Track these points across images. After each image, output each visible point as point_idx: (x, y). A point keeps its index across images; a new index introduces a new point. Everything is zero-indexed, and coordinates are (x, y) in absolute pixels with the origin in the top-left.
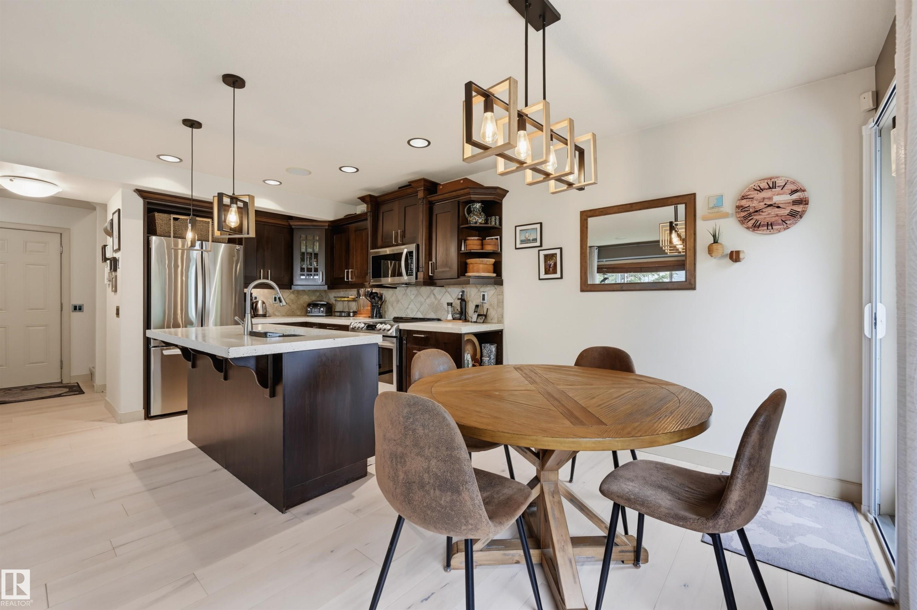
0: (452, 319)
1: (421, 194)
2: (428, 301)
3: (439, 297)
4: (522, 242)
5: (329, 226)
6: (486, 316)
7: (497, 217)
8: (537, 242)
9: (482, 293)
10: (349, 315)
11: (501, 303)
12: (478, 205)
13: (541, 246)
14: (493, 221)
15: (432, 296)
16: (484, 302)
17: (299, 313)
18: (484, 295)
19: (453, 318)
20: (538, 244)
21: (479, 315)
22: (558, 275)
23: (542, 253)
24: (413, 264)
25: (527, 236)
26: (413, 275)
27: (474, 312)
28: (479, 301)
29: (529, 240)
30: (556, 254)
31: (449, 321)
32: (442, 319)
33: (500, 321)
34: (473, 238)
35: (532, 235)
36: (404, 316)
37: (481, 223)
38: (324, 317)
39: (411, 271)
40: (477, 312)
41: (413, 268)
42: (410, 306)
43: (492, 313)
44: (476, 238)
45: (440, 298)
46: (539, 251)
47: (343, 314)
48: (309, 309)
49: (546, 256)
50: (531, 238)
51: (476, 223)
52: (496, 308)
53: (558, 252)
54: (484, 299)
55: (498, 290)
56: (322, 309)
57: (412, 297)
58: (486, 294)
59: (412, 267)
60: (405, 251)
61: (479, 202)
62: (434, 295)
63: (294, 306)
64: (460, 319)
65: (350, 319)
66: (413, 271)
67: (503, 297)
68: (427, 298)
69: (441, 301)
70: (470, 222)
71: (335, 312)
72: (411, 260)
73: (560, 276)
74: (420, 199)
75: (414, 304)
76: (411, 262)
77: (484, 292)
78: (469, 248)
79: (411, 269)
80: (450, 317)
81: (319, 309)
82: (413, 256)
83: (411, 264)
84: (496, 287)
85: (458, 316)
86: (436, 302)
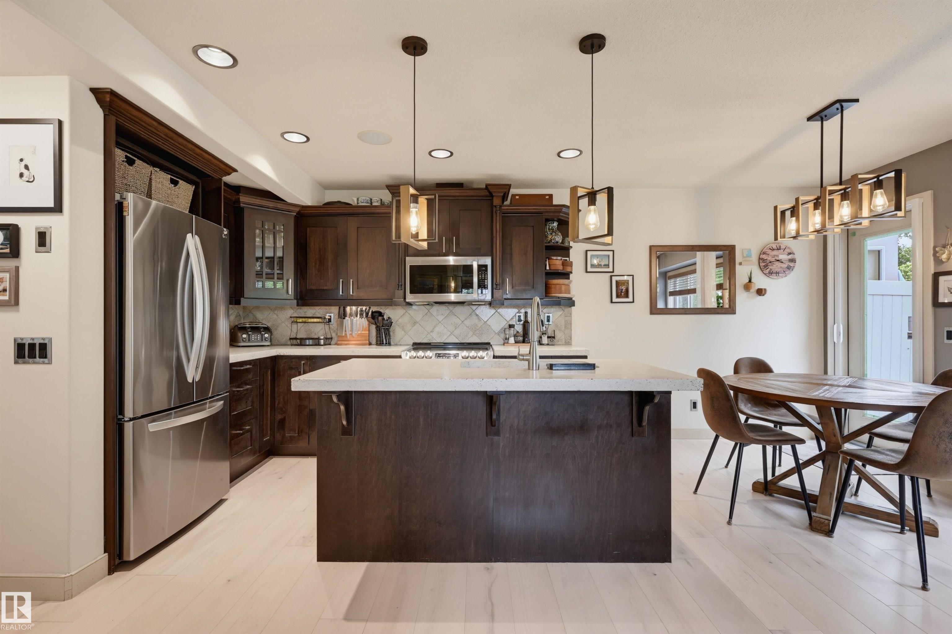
0: (514, 342)
1: (497, 201)
2: (467, 323)
4: (593, 266)
5: (299, 213)
6: (554, 338)
7: (567, 239)
8: (609, 268)
9: (546, 315)
10: (319, 344)
11: (568, 325)
12: (556, 224)
13: (613, 272)
15: (474, 317)
18: (548, 317)
19: (515, 341)
20: (611, 269)
21: (548, 337)
22: (630, 299)
24: (487, 279)
25: (598, 262)
26: (487, 289)
29: (600, 265)
31: (512, 345)
32: (491, 342)
33: (569, 342)
34: (555, 258)
35: (603, 260)
36: (425, 341)
37: (560, 243)
38: (269, 348)
40: (546, 334)
42: (437, 329)
43: (558, 335)
44: (559, 258)
45: (486, 319)
46: (611, 276)
47: (307, 342)
48: (244, 336)
50: (603, 264)
51: (557, 242)
52: (563, 329)
54: (548, 320)
55: (565, 312)
56: (266, 335)
58: (551, 315)
60: (476, 265)
61: (557, 221)
62: (477, 315)
64: (524, 342)
65: (320, 348)
67: (571, 319)
68: (466, 319)
69: (488, 323)
70: (551, 240)
71: (291, 339)
72: (485, 275)
73: (632, 301)
74: (495, 206)
75: (444, 326)
76: (485, 278)
77: (548, 313)
78: (553, 268)
79: (485, 285)
80: (512, 340)
81: (262, 335)
82: (486, 270)
83: (485, 279)
84: (564, 309)
85: (521, 339)
86: (480, 324)
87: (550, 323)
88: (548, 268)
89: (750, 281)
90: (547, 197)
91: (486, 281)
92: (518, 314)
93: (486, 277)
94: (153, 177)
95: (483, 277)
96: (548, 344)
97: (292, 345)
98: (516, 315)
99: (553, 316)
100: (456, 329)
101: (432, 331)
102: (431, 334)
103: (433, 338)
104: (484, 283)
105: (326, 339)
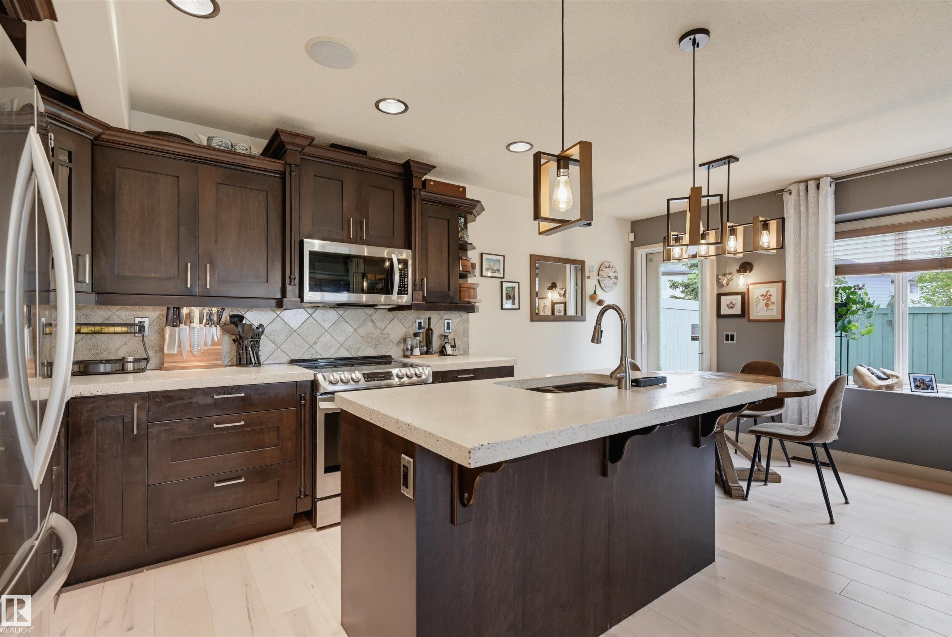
0: (419, 354)
1: (417, 184)
2: (361, 331)
4: (486, 270)
6: (455, 347)
8: (500, 273)
9: (446, 321)
10: (123, 371)
11: (466, 332)
12: (462, 221)
13: (504, 278)
15: (369, 324)
18: (448, 324)
19: (419, 352)
20: (501, 275)
22: (516, 305)
23: (504, 285)
25: (492, 266)
26: (408, 293)
27: (446, 343)
28: (444, 329)
29: (493, 270)
30: (515, 287)
33: (466, 351)
34: (465, 258)
35: (496, 265)
36: (306, 356)
39: (405, 288)
40: (448, 343)
41: (407, 285)
43: (458, 343)
45: (383, 327)
46: (502, 282)
49: (507, 288)
50: (495, 268)
52: (461, 337)
53: (517, 285)
54: (448, 328)
55: (464, 318)
58: (450, 322)
59: (406, 283)
60: (396, 258)
64: (428, 352)
66: (407, 288)
68: (360, 326)
69: (386, 331)
72: (404, 273)
73: (518, 308)
74: (415, 189)
75: (332, 336)
76: (404, 275)
77: (448, 320)
78: (465, 269)
79: (405, 285)
80: (417, 351)
82: (408, 265)
83: (405, 277)
84: (462, 314)
85: (425, 349)
86: (377, 332)
87: (450, 330)
88: (461, 269)
89: (595, 293)
90: (461, 189)
91: (406, 279)
92: (418, 321)
93: (406, 274)
96: (452, 355)
98: (416, 321)
99: (452, 323)
100: (347, 339)
101: (315, 343)
102: (314, 346)
103: (317, 352)
104: (404, 283)
105: (136, 360)
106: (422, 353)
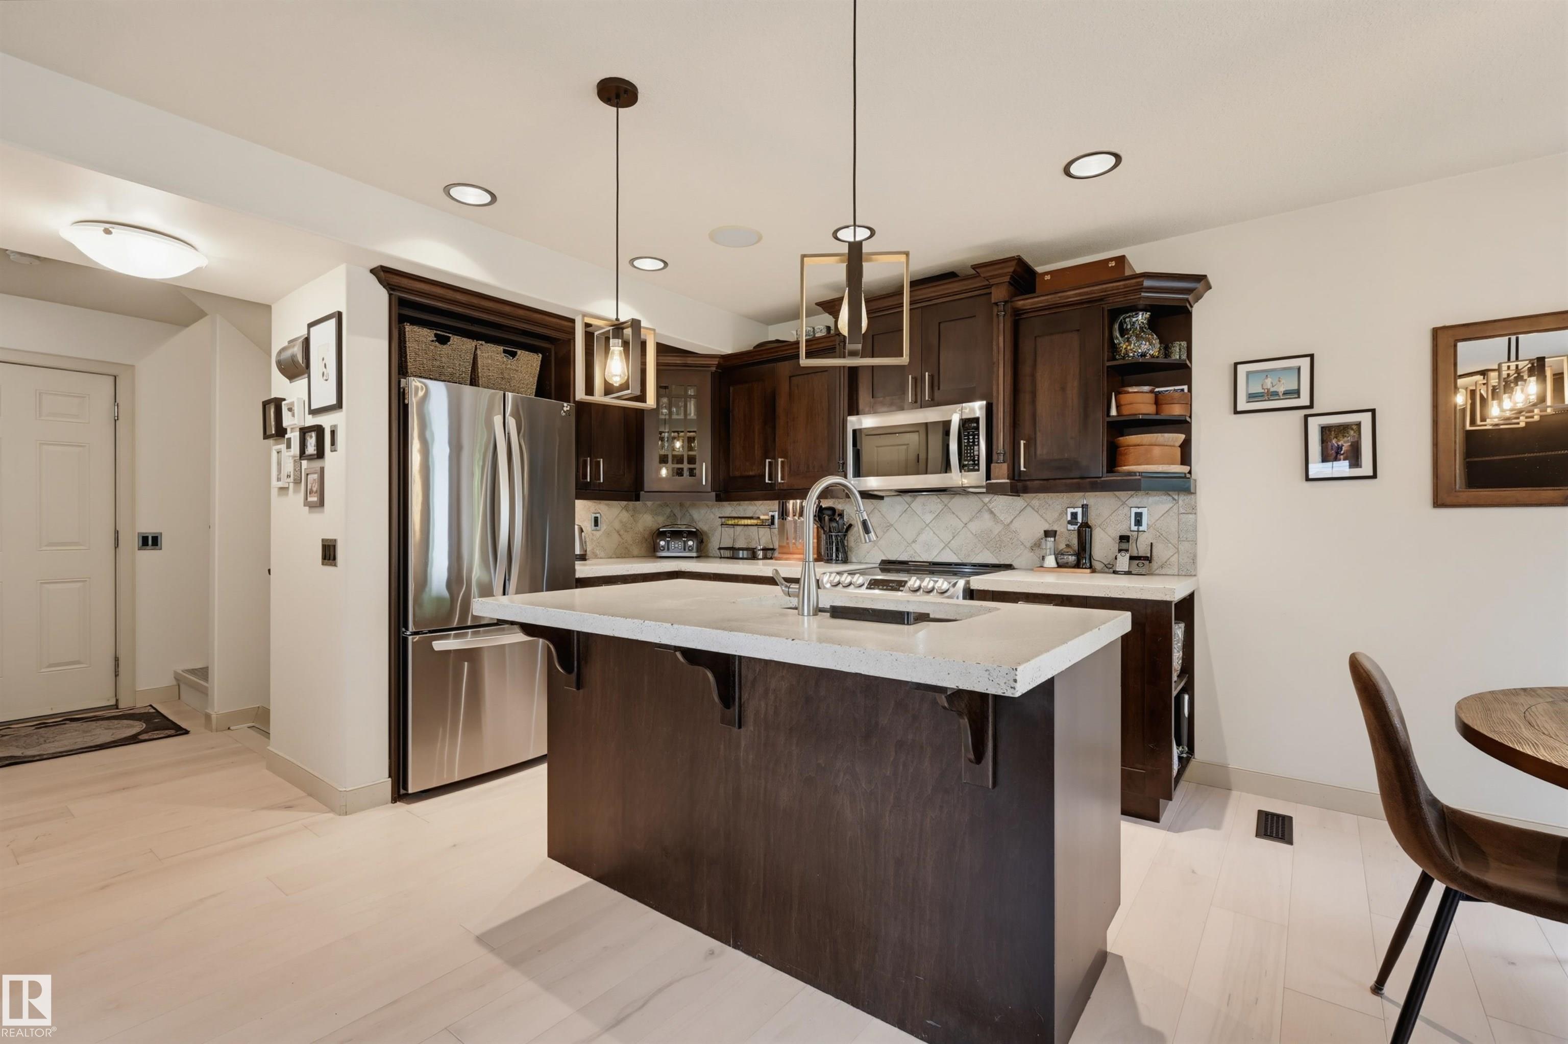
0: (1056, 566)
1: (999, 294)
2: (974, 526)
3: (1005, 517)
4: (1252, 397)
5: (719, 366)
6: (1149, 559)
7: (1184, 344)
8: (1299, 397)
9: (1134, 510)
11: (1188, 532)
12: (1142, 318)
13: (1311, 406)
14: (1177, 354)
15: (986, 516)
16: (1141, 528)
17: (636, 551)
18: (1139, 516)
19: (1057, 563)
20: (1304, 400)
21: (1132, 558)
22: (1366, 468)
23: (1315, 425)
24: (978, 445)
25: (1269, 385)
26: (978, 470)
27: (1120, 551)
28: (1127, 525)
30: (1359, 425)
31: (1050, 570)
32: (1015, 564)
33: (1188, 570)
34: (1135, 389)
35: (1283, 381)
36: (904, 557)
37: (1152, 356)
38: (695, 560)
39: (974, 461)
40: (1127, 550)
41: (978, 456)
42: (923, 537)
43: (1161, 553)
44: (1146, 388)
45: (1009, 521)
46: (1306, 417)
47: (741, 554)
48: (662, 543)
49: (1325, 431)
50: (1281, 389)
51: (1143, 355)
52: (1175, 541)
53: (1366, 419)
54: (1138, 522)
55: (1180, 502)
56: (690, 543)
57: (928, 518)
58: (1145, 511)
59: (976, 453)
60: (955, 420)
61: (1145, 310)
62: (992, 512)
63: (628, 537)
64: (1077, 565)
65: (757, 564)
66: (978, 460)
67: (1196, 517)
68: (971, 520)
69: (1013, 527)
70: (1127, 354)
71: (720, 549)
72: (974, 438)
73: (1370, 473)
74: (996, 304)
75: (934, 533)
76: (974, 442)
77: (1139, 508)
78: (1126, 411)
79: (974, 456)
80: (1050, 561)
81: (685, 542)
82: (977, 428)
83: (974, 445)
84: (1176, 497)
85: (1072, 559)
86: (997, 529)
87: (1144, 528)
88: (1114, 412)
90: (1113, 264)
91: (976, 448)
92: (1070, 510)
93: (976, 440)
94: (479, 352)
95: (971, 440)
96: (1129, 573)
97: (721, 558)
98: (1067, 510)
99: (1149, 514)
100: (954, 537)
101: (914, 541)
102: (913, 545)
103: (915, 552)
104: (973, 453)
105: (764, 549)
106: (1060, 566)
